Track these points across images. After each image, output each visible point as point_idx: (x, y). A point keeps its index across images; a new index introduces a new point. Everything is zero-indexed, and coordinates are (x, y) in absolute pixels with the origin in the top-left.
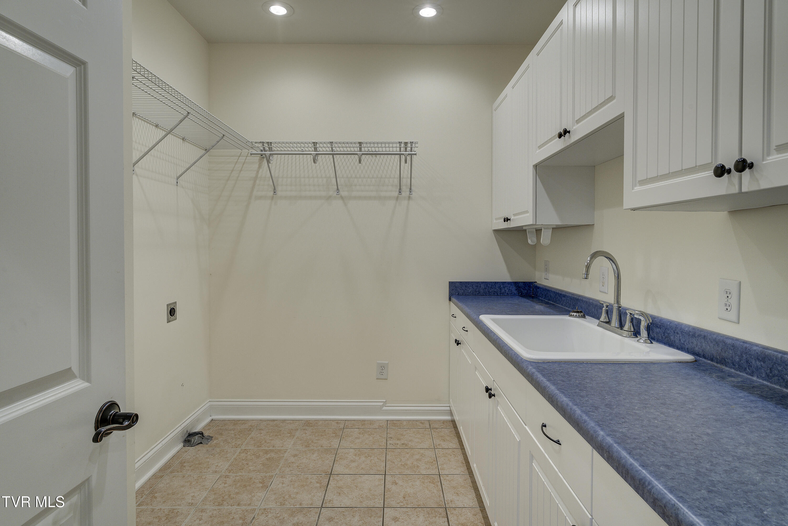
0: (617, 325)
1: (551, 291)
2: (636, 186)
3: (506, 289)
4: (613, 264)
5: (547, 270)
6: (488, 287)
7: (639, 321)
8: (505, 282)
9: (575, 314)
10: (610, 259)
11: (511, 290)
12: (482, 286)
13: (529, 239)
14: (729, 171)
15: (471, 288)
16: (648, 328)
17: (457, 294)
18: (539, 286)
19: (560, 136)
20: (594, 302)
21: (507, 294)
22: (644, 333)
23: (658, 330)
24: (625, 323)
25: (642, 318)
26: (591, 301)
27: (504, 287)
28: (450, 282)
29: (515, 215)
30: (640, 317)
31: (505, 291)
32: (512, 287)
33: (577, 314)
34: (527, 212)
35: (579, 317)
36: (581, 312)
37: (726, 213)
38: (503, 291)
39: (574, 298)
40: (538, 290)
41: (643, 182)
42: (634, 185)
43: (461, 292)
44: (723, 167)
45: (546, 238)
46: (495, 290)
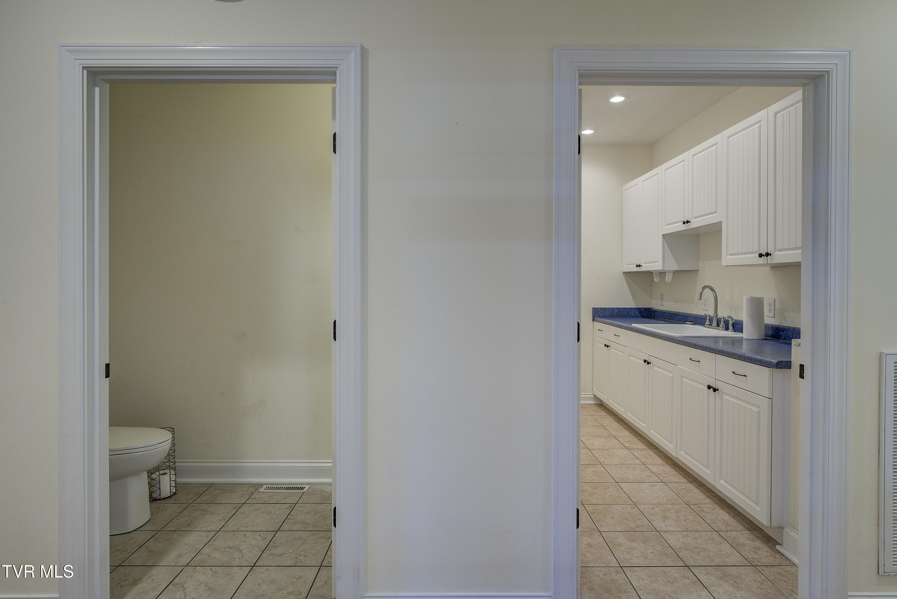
0: (716, 325)
1: (667, 313)
2: (728, 256)
3: (632, 313)
4: (713, 292)
5: (662, 299)
6: (620, 311)
7: (728, 321)
8: (632, 308)
9: (689, 323)
10: (712, 290)
11: (636, 313)
12: (616, 311)
13: (655, 278)
14: (764, 255)
15: (608, 312)
16: (733, 325)
17: (598, 316)
18: (656, 310)
19: (684, 223)
20: (700, 316)
21: (633, 316)
22: (731, 328)
23: (738, 326)
24: (721, 323)
25: (730, 319)
26: (697, 316)
27: (631, 312)
28: (593, 308)
29: (645, 263)
30: (729, 319)
31: (632, 314)
32: (636, 311)
33: (690, 323)
34: (657, 262)
35: (691, 324)
36: (692, 322)
37: (769, 267)
38: (630, 314)
39: (685, 315)
40: (655, 313)
41: (731, 255)
42: (727, 256)
43: (601, 315)
44: (762, 254)
45: (668, 278)
46: (625, 314)
